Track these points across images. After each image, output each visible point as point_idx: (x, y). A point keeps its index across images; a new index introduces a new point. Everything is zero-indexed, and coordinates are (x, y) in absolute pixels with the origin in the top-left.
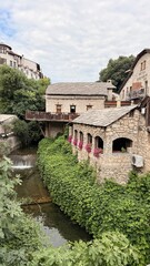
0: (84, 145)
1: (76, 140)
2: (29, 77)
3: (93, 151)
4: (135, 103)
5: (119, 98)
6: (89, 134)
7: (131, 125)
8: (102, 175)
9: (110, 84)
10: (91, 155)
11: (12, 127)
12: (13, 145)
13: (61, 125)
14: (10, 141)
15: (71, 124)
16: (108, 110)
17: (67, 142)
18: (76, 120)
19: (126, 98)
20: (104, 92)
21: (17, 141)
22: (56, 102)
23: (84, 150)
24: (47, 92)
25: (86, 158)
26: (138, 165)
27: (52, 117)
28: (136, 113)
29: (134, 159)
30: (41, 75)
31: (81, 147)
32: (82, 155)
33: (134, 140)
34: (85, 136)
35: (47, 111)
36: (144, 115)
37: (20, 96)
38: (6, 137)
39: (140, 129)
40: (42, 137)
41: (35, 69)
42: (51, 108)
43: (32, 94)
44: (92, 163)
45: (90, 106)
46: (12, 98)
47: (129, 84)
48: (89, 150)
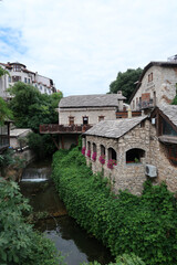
0: (98, 157)
1: (89, 152)
2: (43, 92)
3: (106, 162)
4: (146, 113)
5: (129, 108)
6: (102, 146)
7: (143, 136)
8: (117, 187)
9: (120, 95)
10: (105, 167)
11: (27, 140)
12: (29, 159)
13: (74, 136)
14: (26, 155)
15: (84, 136)
16: (120, 121)
17: (81, 154)
18: (89, 132)
19: (136, 108)
20: (115, 103)
21: (32, 154)
22: (69, 114)
23: (98, 161)
24: (60, 105)
25: (100, 170)
26: (152, 175)
27: (65, 129)
28: (147, 123)
29: (147, 169)
30: (54, 90)
31: (95, 159)
32: (96, 167)
33: (147, 150)
34: (98, 148)
35: (60, 123)
36: (155, 125)
37: (35, 110)
38: (22, 151)
39: (151, 139)
40: (56, 149)
41: (48, 85)
42: (63, 120)
43: (45, 108)
44: (106, 175)
45: (101, 117)
46: (26, 113)
47: (138, 95)
48: (103, 162)
